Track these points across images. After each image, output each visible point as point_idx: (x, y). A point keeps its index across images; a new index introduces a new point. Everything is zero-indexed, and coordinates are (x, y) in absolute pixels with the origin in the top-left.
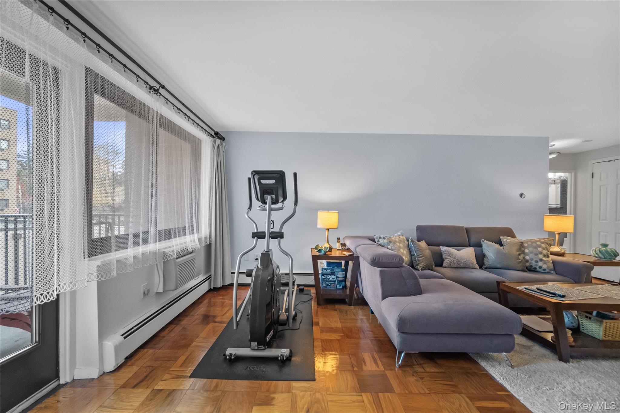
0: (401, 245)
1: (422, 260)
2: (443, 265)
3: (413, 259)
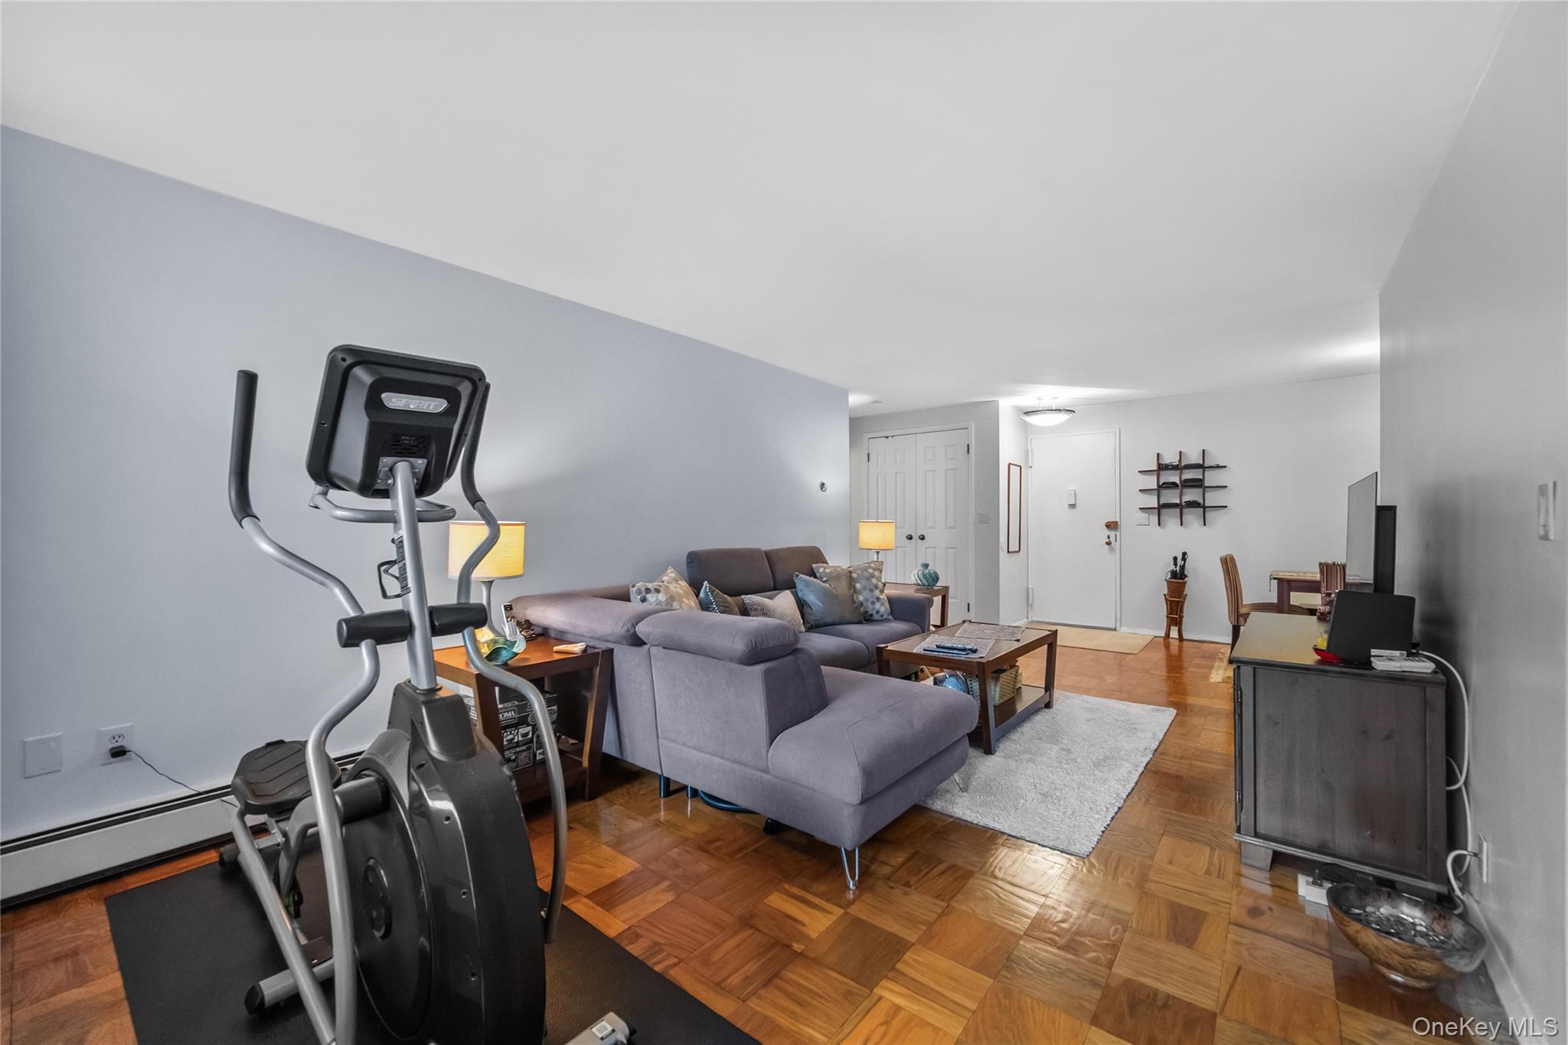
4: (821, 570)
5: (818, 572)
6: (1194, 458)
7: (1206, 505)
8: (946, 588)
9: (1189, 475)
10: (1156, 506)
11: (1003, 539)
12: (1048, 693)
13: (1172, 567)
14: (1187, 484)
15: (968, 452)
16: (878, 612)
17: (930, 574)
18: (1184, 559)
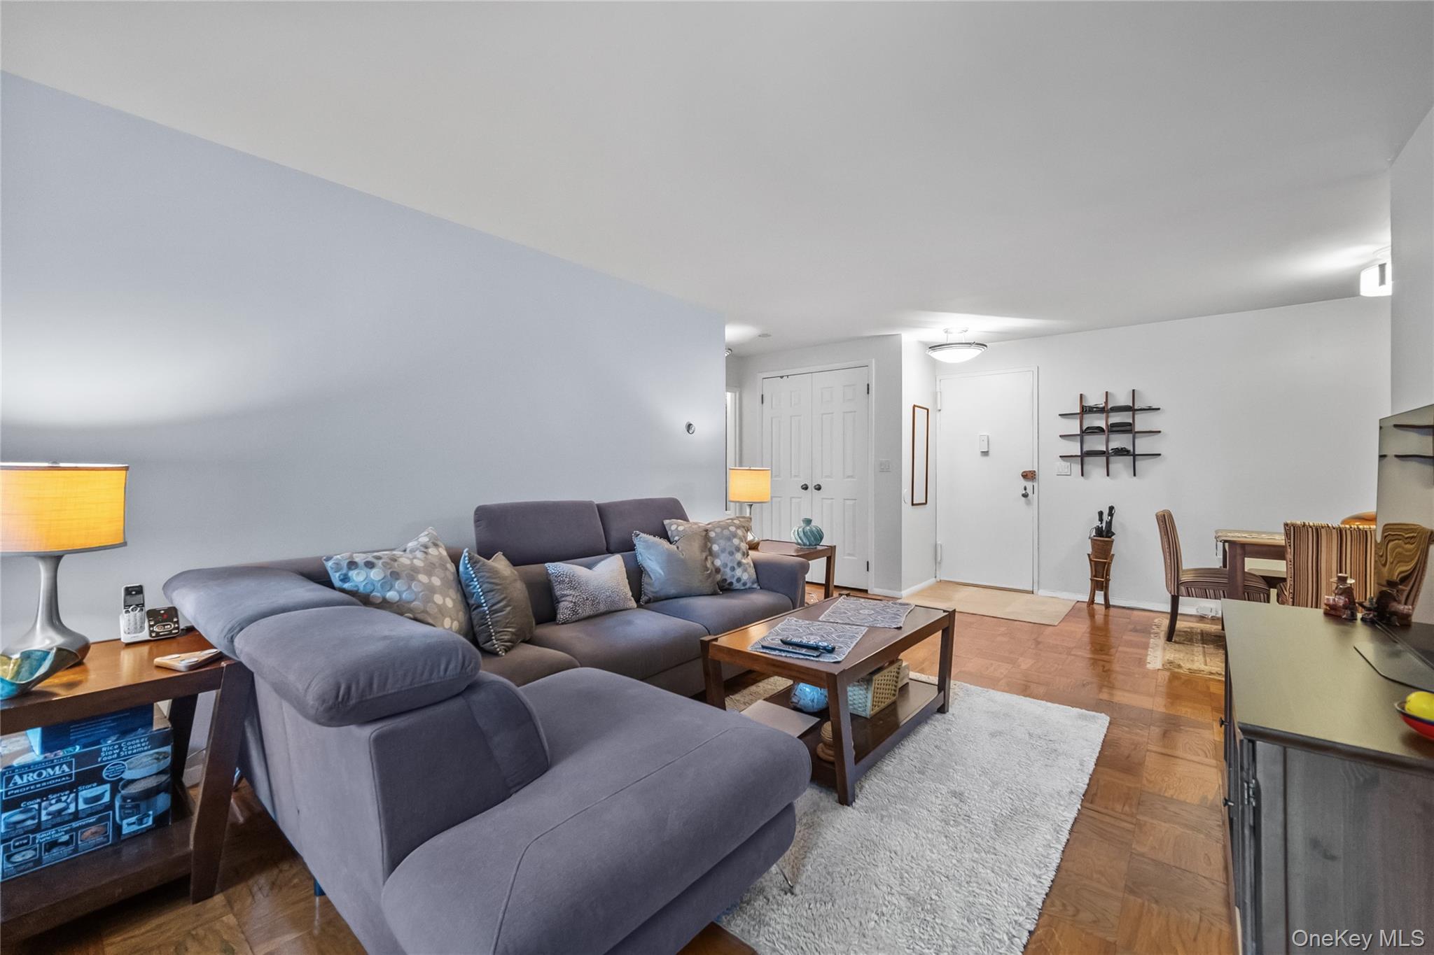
0: (436, 581)
1: (506, 617)
2: (558, 616)
3: (475, 622)
4: (674, 527)
5: (670, 530)
6: (1123, 399)
7: (1136, 453)
8: (833, 549)
9: (1116, 418)
10: (1079, 454)
11: (906, 491)
12: (943, 692)
13: (1098, 523)
14: (1114, 429)
15: (868, 393)
16: (739, 580)
17: (811, 531)
18: (1111, 514)
